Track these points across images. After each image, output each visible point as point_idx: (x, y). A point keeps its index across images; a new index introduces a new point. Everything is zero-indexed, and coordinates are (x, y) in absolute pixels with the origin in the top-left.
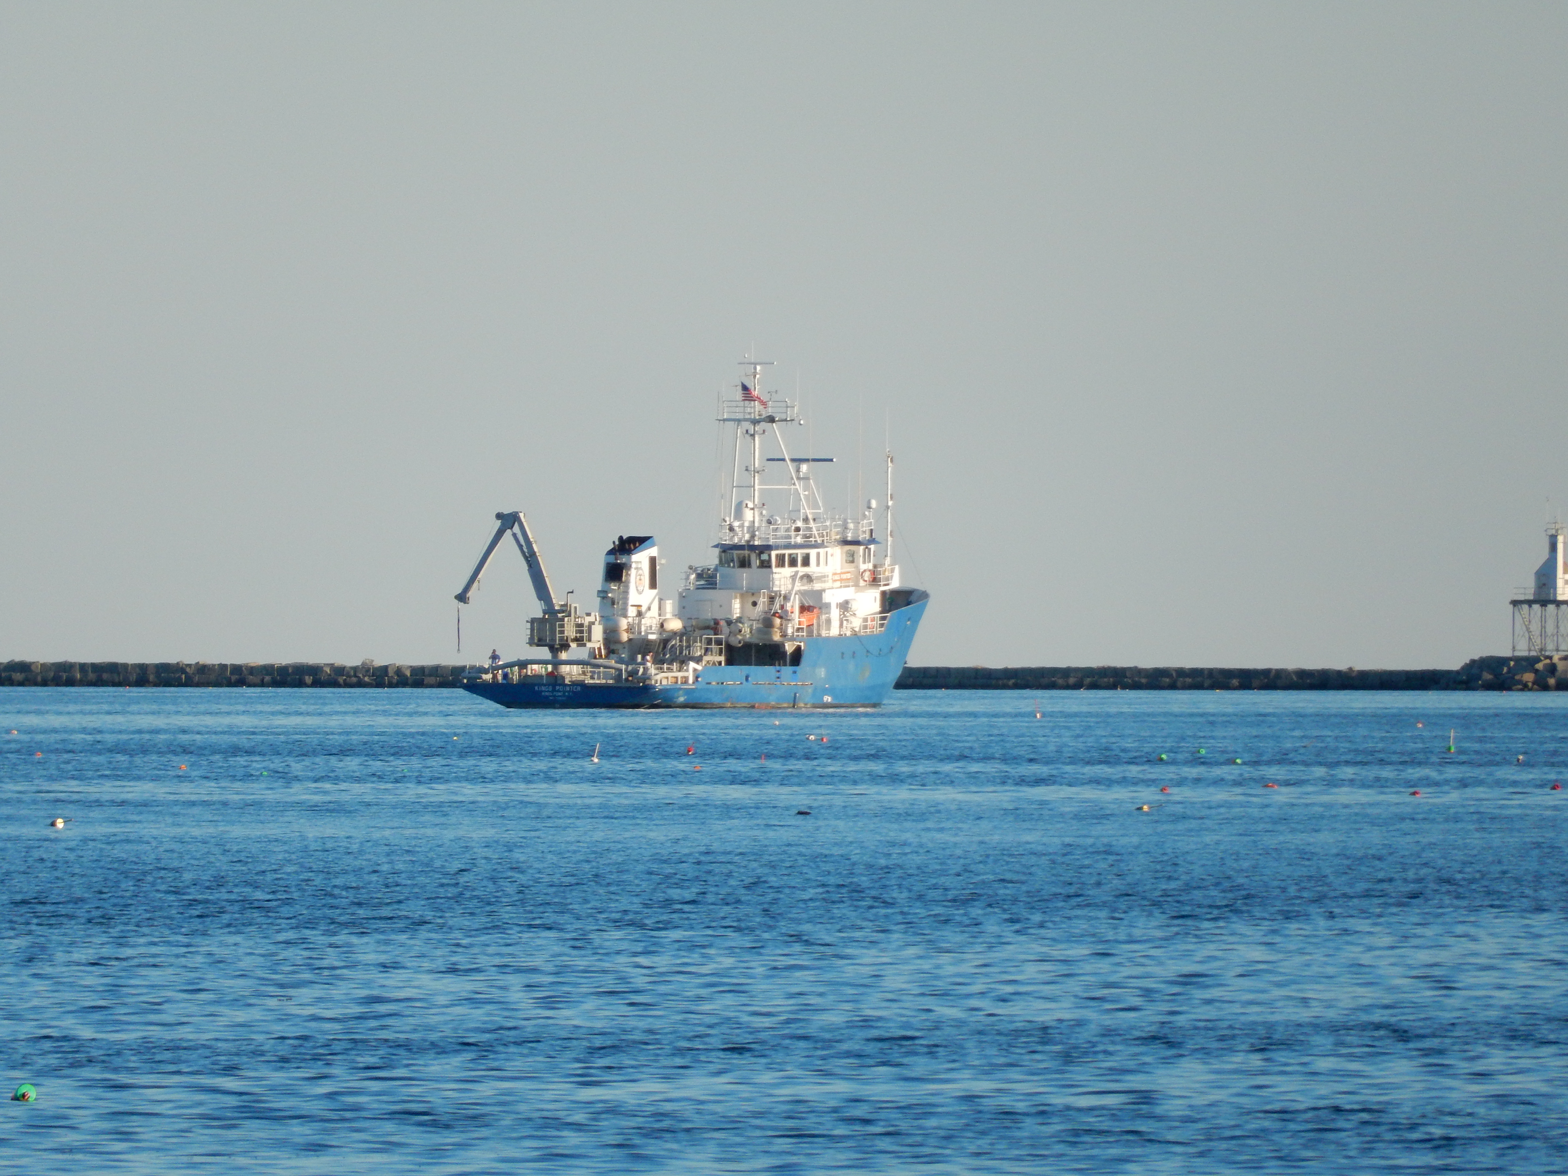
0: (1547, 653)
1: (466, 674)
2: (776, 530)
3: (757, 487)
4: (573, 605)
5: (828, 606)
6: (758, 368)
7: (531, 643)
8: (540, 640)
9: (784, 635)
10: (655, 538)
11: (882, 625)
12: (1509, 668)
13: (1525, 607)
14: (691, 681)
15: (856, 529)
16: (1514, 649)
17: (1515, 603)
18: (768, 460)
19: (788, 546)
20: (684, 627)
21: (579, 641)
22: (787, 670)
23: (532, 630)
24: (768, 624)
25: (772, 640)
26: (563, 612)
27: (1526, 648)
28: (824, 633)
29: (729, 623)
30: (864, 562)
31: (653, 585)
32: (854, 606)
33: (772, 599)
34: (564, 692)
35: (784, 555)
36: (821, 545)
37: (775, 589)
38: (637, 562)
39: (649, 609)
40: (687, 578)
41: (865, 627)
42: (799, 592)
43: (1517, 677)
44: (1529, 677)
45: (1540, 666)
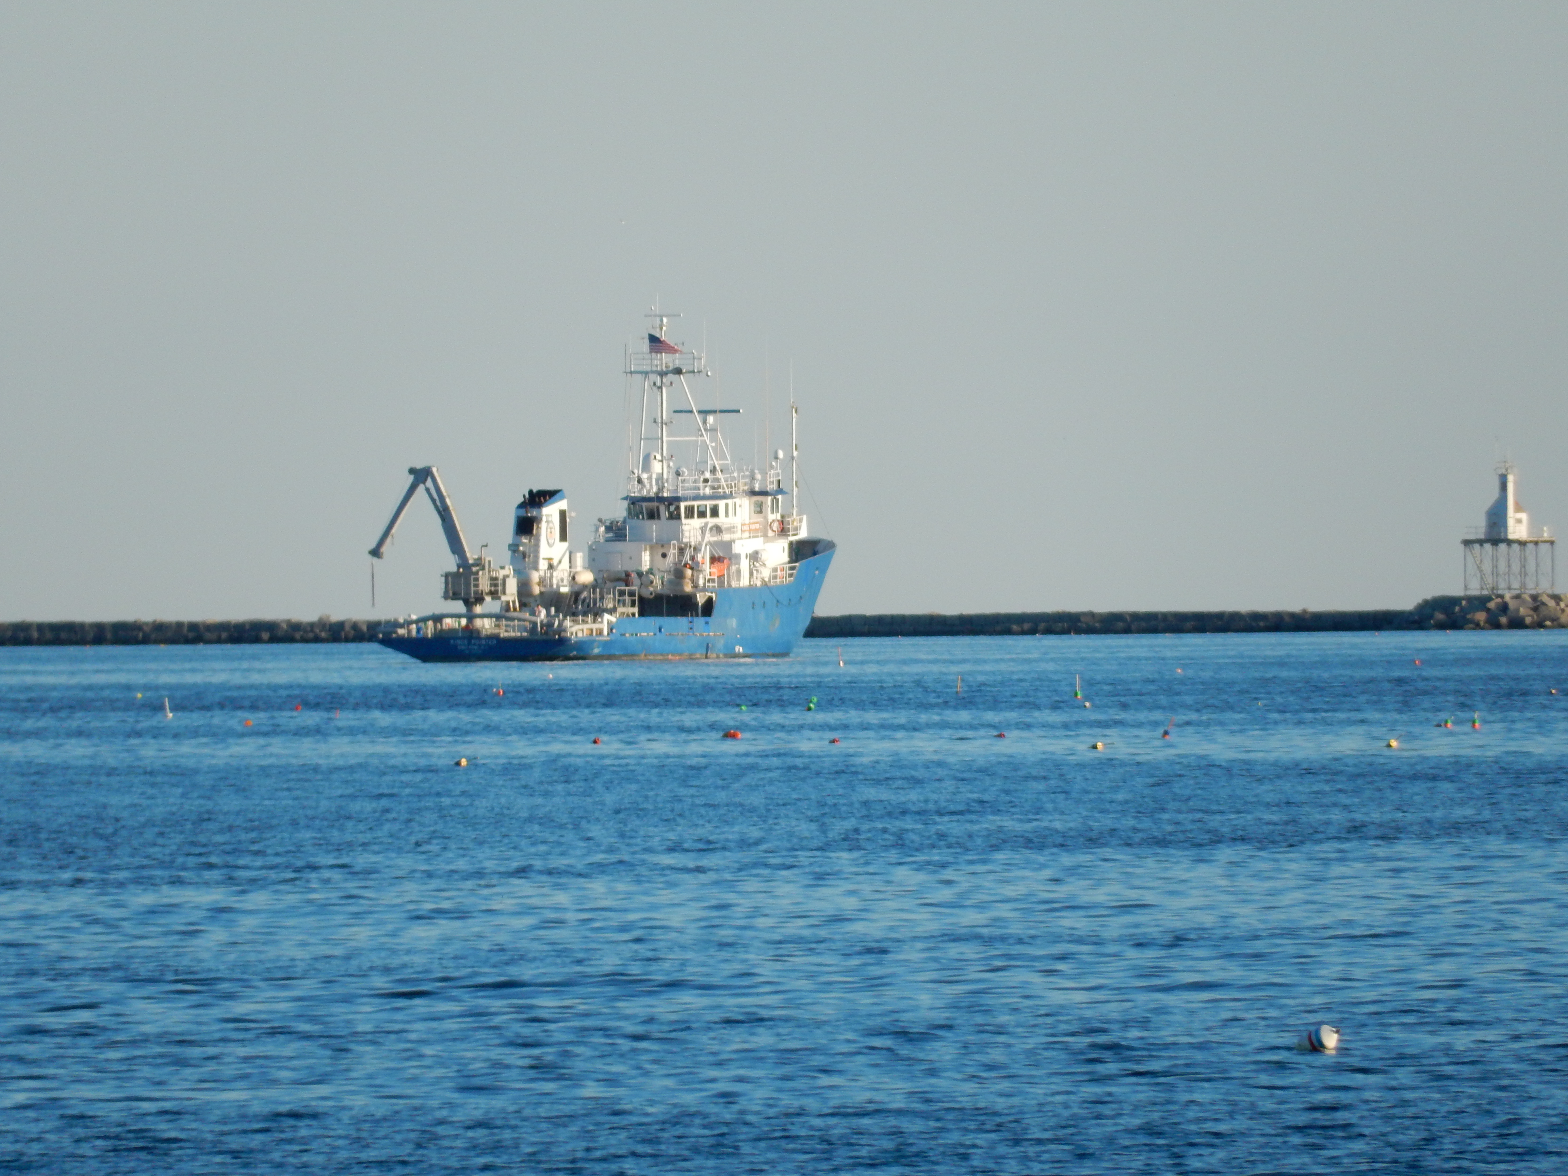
0: (1500, 592)
1: (382, 628)
2: (683, 481)
3: (665, 439)
4: (487, 559)
5: (738, 556)
6: (665, 320)
7: (446, 597)
8: (454, 594)
9: (696, 586)
10: (565, 491)
11: (791, 575)
12: (1462, 609)
13: (1477, 546)
14: (605, 632)
15: (764, 479)
16: (1466, 588)
17: (1467, 543)
18: (675, 412)
19: (697, 498)
20: (596, 580)
21: (494, 594)
22: (700, 621)
23: (447, 583)
24: (679, 574)
25: (683, 590)
26: (477, 565)
27: (1478, 587)
28: (734, 584)
29: (640, 574)
30: (772, 512)
31: (563, 537)
32: (764, 556)
33: (681, 551)
34: (480, 645)
35: (693, 507)
36: (730, 496)
37: (685, 540)
38: (547, 516)
39: (560, 562)
40: (597, 530)
41: (775, 577)
42: (709, 543)
43: (1468, 616)
44: (1481, 616)
45: (1492, 605)
